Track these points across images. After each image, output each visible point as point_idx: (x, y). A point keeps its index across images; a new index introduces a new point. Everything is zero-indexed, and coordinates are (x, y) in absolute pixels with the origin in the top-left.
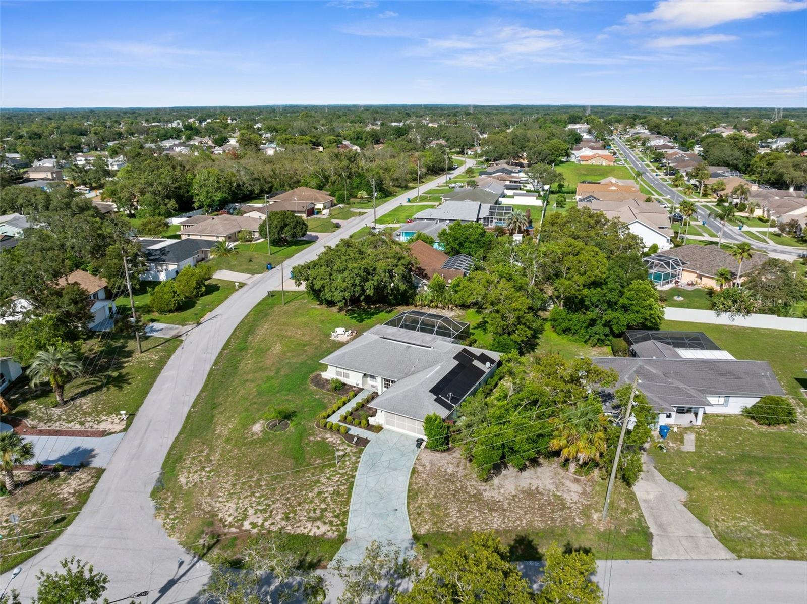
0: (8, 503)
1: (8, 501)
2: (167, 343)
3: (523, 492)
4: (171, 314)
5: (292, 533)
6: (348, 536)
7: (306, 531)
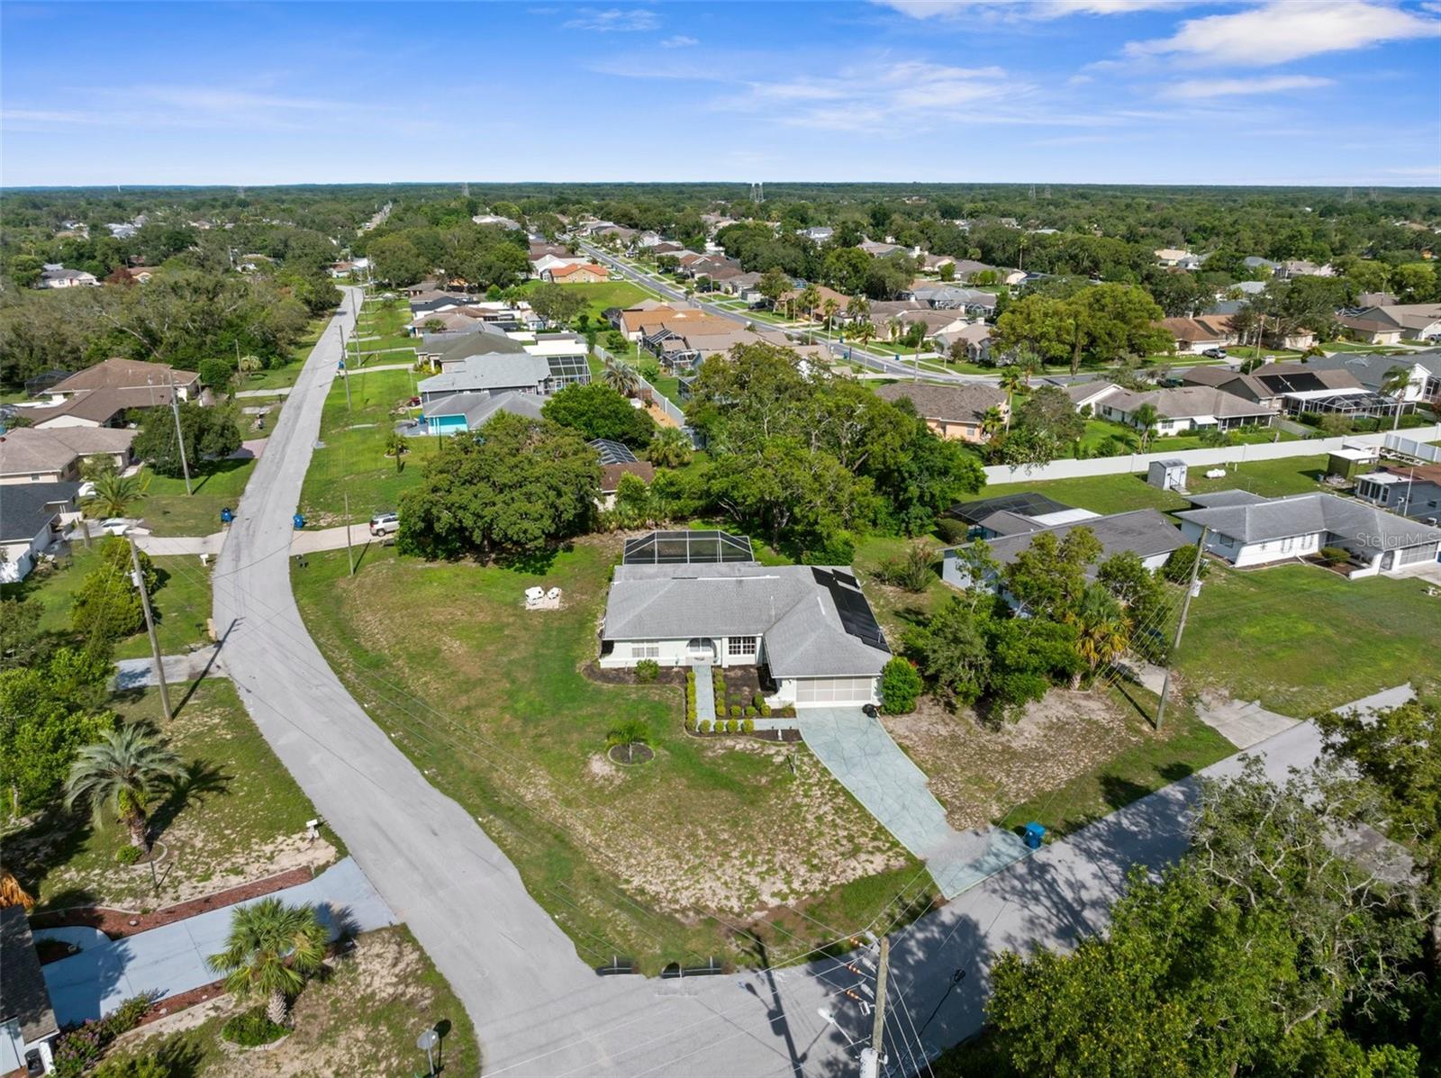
0: (302, 1047)
1: (298, 1043)
2: (199, 690)
3: (1050, 728)
4: (130, 639)
5: (844, 881)
6: (920, 856)
7: (860, 872)
